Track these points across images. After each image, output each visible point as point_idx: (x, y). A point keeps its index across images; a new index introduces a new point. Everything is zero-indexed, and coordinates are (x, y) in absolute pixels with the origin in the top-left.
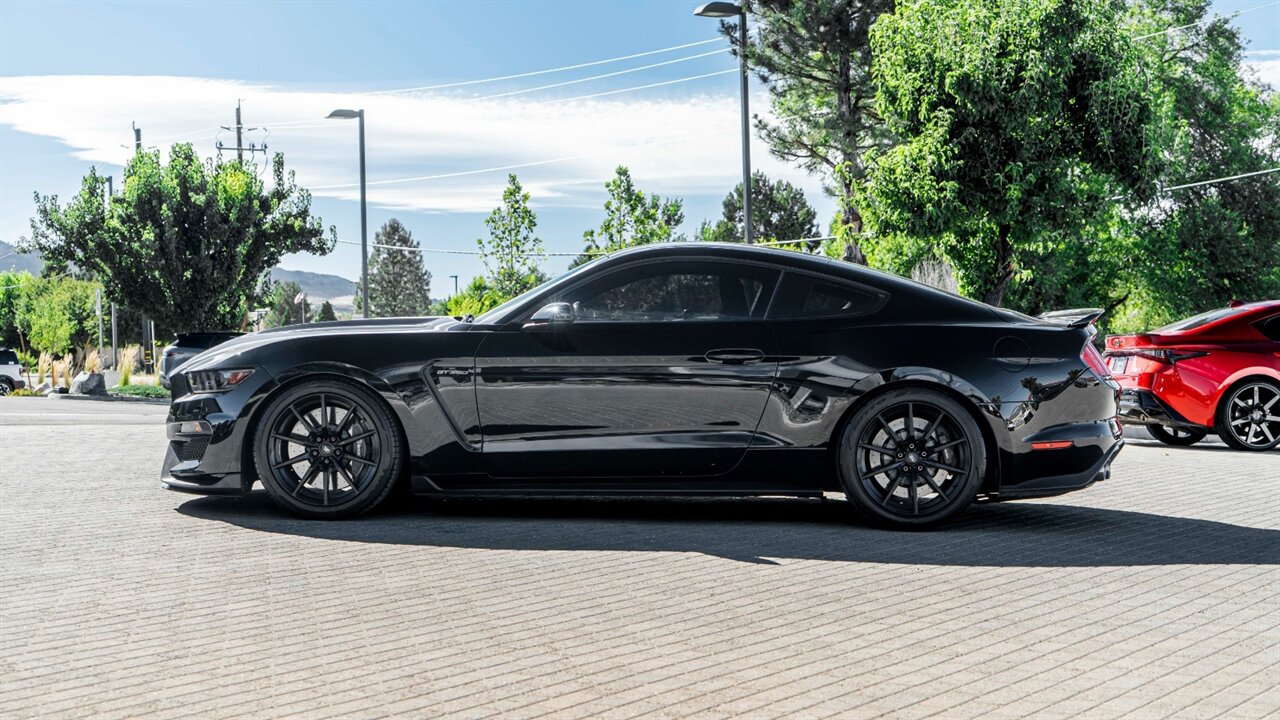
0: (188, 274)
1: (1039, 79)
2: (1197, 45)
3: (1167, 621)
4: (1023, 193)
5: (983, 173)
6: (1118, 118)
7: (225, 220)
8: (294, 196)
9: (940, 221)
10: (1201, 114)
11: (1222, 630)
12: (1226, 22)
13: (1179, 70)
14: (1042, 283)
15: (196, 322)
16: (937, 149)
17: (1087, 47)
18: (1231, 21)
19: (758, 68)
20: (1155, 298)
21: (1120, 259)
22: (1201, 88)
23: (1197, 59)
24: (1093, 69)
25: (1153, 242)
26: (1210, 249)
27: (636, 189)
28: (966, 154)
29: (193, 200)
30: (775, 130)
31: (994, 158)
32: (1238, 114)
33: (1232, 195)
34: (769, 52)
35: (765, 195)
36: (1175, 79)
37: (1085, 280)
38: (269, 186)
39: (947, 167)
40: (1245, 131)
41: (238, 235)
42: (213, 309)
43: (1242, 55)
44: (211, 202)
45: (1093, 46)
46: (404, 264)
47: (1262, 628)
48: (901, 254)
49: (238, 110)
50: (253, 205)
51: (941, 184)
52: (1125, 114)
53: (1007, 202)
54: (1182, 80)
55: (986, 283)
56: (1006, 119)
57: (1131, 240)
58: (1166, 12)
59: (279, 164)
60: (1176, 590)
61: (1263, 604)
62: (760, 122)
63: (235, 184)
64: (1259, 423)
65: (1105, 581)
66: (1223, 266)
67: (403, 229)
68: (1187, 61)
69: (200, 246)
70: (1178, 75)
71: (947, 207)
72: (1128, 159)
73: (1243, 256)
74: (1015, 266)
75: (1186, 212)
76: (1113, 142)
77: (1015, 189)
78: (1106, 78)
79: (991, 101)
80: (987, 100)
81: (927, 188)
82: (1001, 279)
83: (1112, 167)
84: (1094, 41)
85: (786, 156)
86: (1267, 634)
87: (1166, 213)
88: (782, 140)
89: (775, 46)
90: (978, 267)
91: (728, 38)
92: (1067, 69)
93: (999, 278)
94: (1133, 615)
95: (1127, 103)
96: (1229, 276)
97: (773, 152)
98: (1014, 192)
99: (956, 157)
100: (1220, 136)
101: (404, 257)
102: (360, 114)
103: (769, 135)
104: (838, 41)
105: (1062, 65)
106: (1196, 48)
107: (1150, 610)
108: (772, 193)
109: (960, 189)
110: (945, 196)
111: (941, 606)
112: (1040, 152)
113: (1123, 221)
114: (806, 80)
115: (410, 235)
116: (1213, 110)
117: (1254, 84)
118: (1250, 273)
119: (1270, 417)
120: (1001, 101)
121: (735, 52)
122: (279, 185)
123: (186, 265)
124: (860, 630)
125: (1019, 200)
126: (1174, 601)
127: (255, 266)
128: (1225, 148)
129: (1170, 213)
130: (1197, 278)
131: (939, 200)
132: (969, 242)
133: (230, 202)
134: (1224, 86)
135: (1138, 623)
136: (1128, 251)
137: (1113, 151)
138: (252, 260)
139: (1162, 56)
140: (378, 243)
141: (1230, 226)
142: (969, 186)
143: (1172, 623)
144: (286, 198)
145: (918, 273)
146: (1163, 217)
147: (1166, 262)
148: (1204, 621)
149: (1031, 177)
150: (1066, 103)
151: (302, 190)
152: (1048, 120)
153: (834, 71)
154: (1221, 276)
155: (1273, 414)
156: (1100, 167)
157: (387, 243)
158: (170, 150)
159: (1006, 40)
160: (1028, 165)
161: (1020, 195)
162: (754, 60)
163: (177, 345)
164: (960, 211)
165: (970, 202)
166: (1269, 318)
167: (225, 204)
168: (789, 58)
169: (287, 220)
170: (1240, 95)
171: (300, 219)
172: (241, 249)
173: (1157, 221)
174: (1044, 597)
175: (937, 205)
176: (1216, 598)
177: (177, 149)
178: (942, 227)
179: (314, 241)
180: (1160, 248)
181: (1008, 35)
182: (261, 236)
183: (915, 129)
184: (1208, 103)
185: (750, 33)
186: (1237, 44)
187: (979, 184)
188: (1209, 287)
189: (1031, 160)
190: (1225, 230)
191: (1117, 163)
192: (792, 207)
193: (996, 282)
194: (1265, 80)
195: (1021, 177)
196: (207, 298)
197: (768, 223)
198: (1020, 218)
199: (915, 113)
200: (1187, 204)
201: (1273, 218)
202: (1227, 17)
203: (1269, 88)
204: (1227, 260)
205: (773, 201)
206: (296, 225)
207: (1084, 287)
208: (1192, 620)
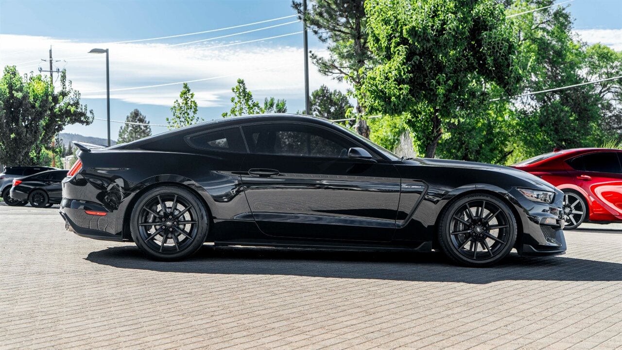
0: (13, 136)
1: (454, 29)
2: (549, 21)
3: (483, 332)
4: (446, 91)
5: (425, 80)
6: (497, 51)
7: (33, 107)
8: (71, 95)
9: (400, 106)
10: (551, 57)
11: (515, 338)
12: (564, 9)
13: (540, 34)
14: (468, 143)
15: (17, 161)
16: (399, 67)
17: (481, 13)
18: (566, 9)
19: (312, 26)
20: (526, 152)
21: (509, 131)
22: (551, 43)
23: (549, 28)
24: (484, 25)
25: (526, 123)
26: (555, 126)
27: (247, 90)
28: (415, 70)
29: (15, 96)
30: (320, 59)
31: (431, 72)
32: (570, 57)
33: (566, 99)
34: (317, 18)
35: (327, 97)
36: (538, 39)
37: (492, 142)
38: (57, 89)
39: (404, 77)
40: (573, 65)
41: (40, 115)
42: (27, 154)
43: (572, 26)
44: (25, 97)
45: (484, 13)
46: (141, 133)
47: (540, 336)
48: (395, 127)
49: (51, 51)
50: (49, 99)
51: (400, 86)
52: (501, 49)
53: (437, 95)
54: (541, 39)
55: (427, 140)
56: (436, 51)
57: (515, 121)
58: (533, 4)
59: (64, 77)
60: (495, 311)
61: (544, 321)
62: (313, 55)
63: (39, 88)
64: (568, 215)
65: (454, 306)
66: (562, 135)
67: (141, 115)
68: (544, 29)
69: (19, 120)
70: (539, 37)
71: (404, 98)
72: (502, 73)
73: (572, 130)
74: (442, 131)
75: (543, 107)
76: (494, 64)
77: (441, 89)
78: (491, 30)
79: (428, 41)
80: (426, 41)
81: (392, 88)
82: (436, 138)
83: (494, 77)
84: (485, 10)
85: (327, 73)
86: (541, 341)
87: (533, 107)
88: (324, 64)
89: (321, 14)
90: (423, 131)
91: (296, 11)
92: (469, 24)
93: (434, 137)
94: (463, 329)
95: (502, 43)
96: (565, 141)
97: (320, 71)
98: (441, 90)
99: (409, 72)
100: (560, 68)
101: (141, 129)
102: (107, 51)
103: (317, 62)
104: (355, 12)
105: (467, 22)
106: (548, 22)
107: (475, 325)
108: (331, 97)
109: (410, 89)
110: (403, 93)
111: (349, 323)
112: (456, 69)
113: (511, 111)
114: (337, 33)
115: (145, 118)
116: (557, 54)
117: (579, 42)
118: (576, 138)
119: (574, 212)
120: (434, 41)
121: (300, 18)
122: (64, 88)
123: (11, 131)
124: (291, 339)
125: (444, 95)
126: (492, 319)
127: (50, 131)
128: (563, 74)
129: (535, 108)
130: (548, 141)
131: (400, 95)
132: (418, 117)
133: (36, 98)
134: (563, 43)
135: (465, 334)
136: (513, 127)
137: (494, 69)
138: (48, 128)
139: (531, 27)
140: (128, 121)
141: (565, 115)
142: (416, 87)
143: (486, 333)
144: (67, 95)
145: (403, 137)
146: (532, 109)
147: (532, 133)
148: (506, 332)
149: (450, 82)
150: (469, 43)
151: (76, 91)
152: (459, 52)
153: (352, 28)
154: (561, 140)
155: (576, 210)
156: (487, 77)
157: (132, 121)
158: (4, 69)
159: (437, 8)
160: (449, 76)
161: (444, 92)
162: (309, 22)
163: (5, 173)
164: (411, 101)
165: (417, 96)
166: (574, 158)
167: (34, 98)
168: (328, 21)
169: (67, 107)
170: (571, 47)
171: (74, 107)
172: (43, 123)
173: (528, 111)
174: (413, 317)
175: (398, 97)
176: (517, 317)
177: (8, 69)
178: (401, 109)
179: (82, 118)
180: (530, 126)
181: (438, 6)
182: (53, 116)
183: (389, 57)
184: (555, 52)
185: (308, 8)
186: (569, 21)
187: (422, 86)
188: (554, 146)
189: (451, 73)
190: (563, 117)
191: (496, 76)
192: (341, 104)
193: (433, 139)
194: (584, 41)
195: (445, 82)
196: (23, 148)
197: (329, 112)
198: (444, 104)
199: (388, 48)
200: (544, 103)
201: (587, 111)
202: (564, 7)
203: (586, 44)
204: (564, 132)
205: (331, 101)
206: (72, 110)
207: (491, 146)
208: (499, 331)
